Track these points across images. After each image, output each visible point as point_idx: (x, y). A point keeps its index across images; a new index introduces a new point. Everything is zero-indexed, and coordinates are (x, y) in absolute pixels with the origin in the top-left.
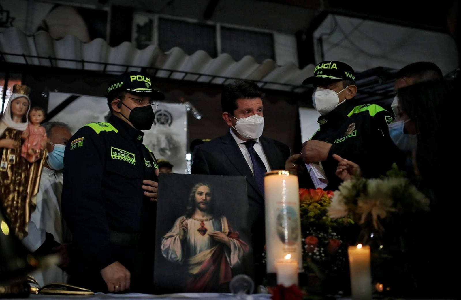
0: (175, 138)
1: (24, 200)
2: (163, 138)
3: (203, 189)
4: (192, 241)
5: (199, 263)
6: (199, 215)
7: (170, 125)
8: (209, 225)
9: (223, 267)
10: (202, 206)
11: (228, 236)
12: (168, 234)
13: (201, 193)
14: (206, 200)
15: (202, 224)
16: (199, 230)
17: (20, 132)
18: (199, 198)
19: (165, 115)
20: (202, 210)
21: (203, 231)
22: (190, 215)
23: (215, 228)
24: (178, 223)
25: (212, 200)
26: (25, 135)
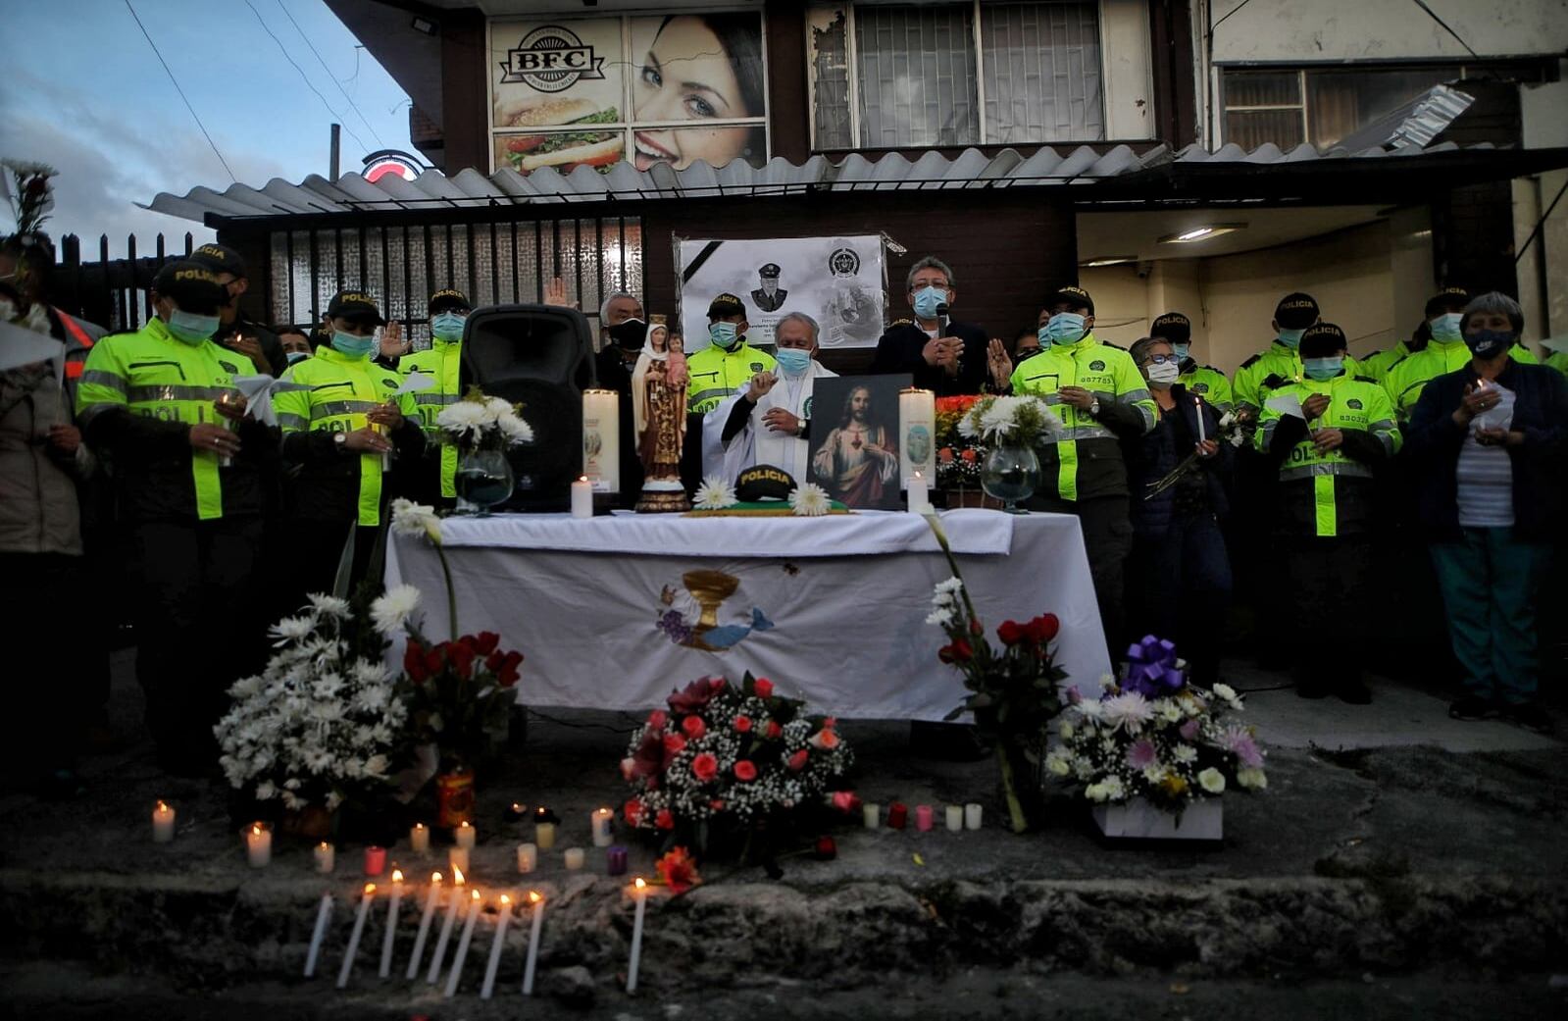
0: (865, 292)
1: (675, 427)
2: (847, 294)
3: (861, 393)
4: (845, 457)
5: (850, 480)
6: (854, 426)
7: (855, 273)
8: (864, 438)
9: (874, 483)
10: (858, 415)
11: (884, 449)
12: (821, 450)
13: (858, 400)
14: (863, 408)
15: (857, 437)
16: (853, 444)
17: (663, 363)
18: (856, 405)
19: (848, 257)
20: (857, 420)
21: (857, 444)
22: (844, 427)
23: (871, 441)
24: (831, 437)
25: (870, 408)
26: (667, 367)
